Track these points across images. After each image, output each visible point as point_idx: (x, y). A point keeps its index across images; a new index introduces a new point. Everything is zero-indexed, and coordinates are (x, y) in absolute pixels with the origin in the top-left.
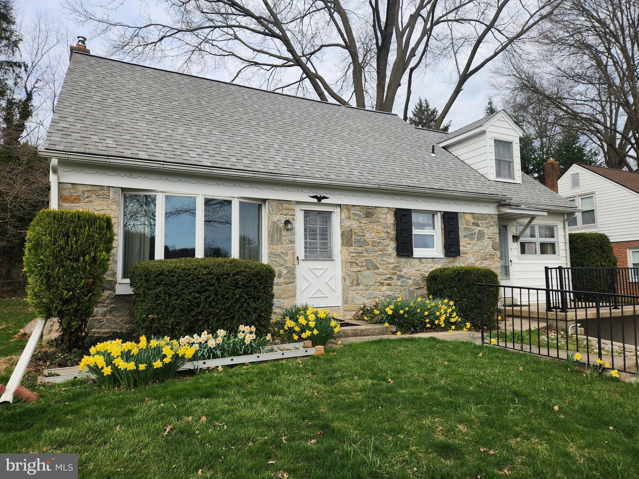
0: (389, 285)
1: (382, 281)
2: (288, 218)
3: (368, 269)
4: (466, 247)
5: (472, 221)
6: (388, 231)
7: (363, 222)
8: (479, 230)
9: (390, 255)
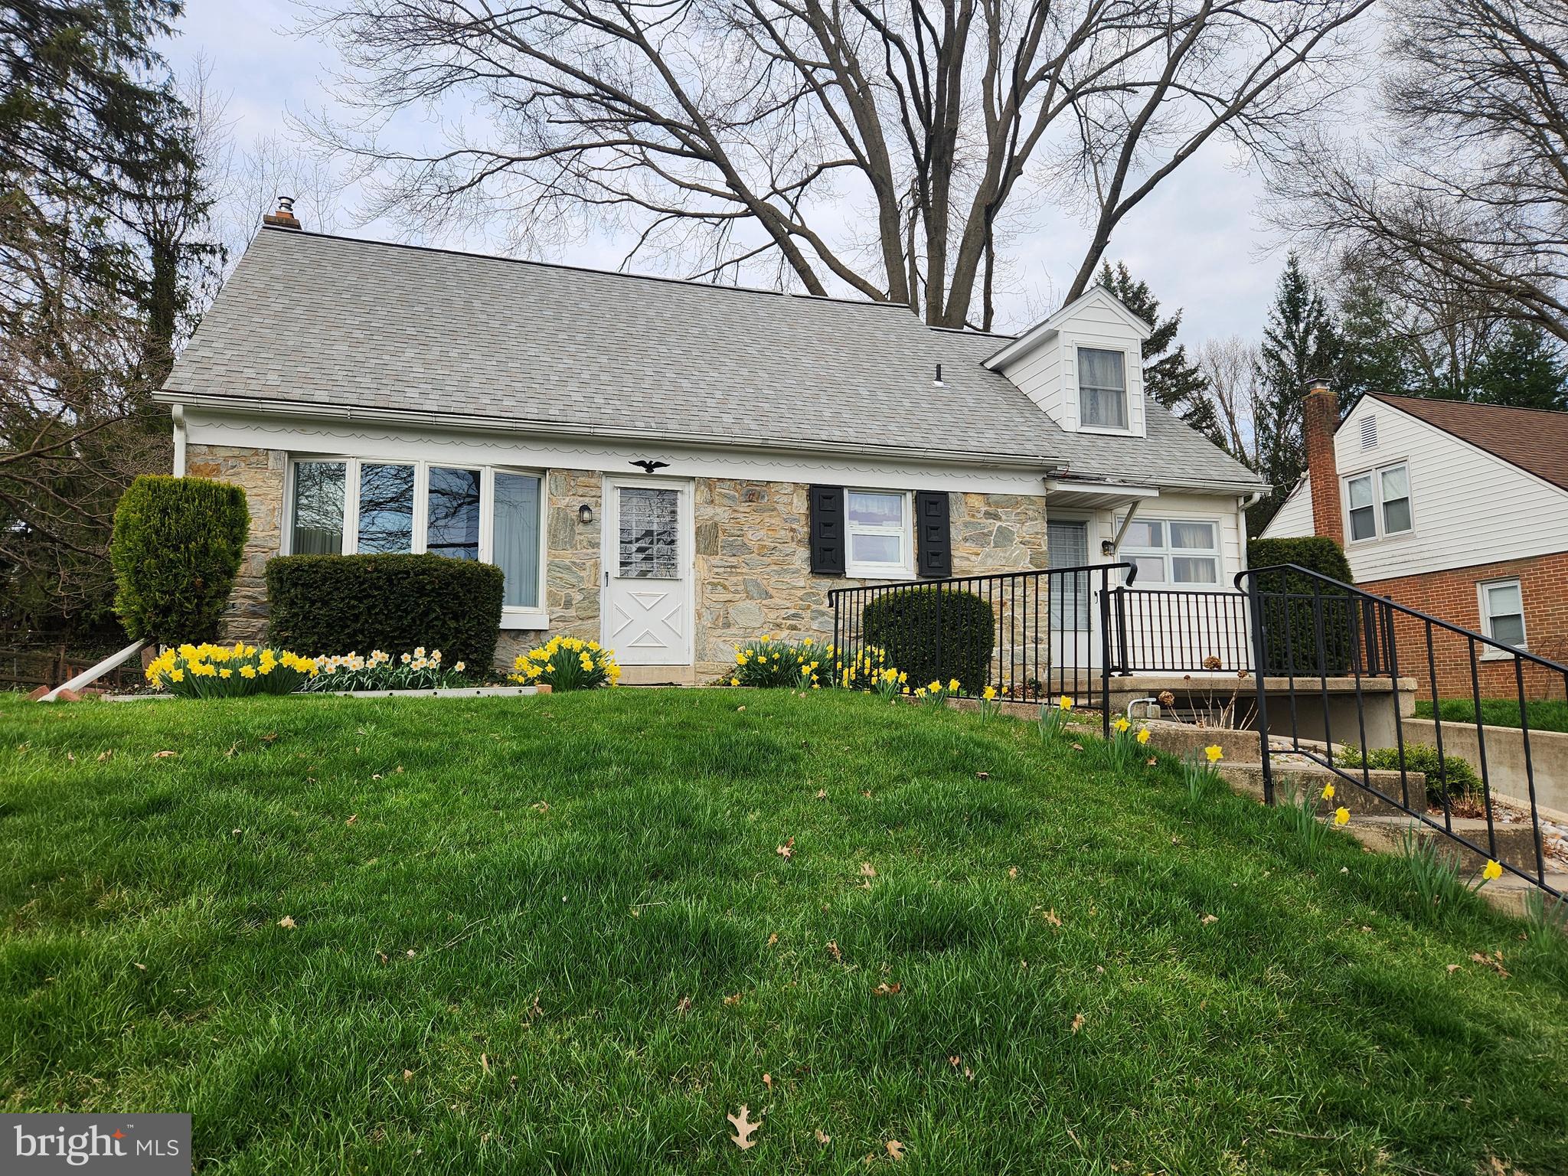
0: (794, 628)
1: (779, 621)
2: (586, 501)
3: (750, 597)
4: (968, 559)
5: (984, 509)
6: (794, 526)
7: (741, 509)
8: (1000, 526)
9: (797, 571)
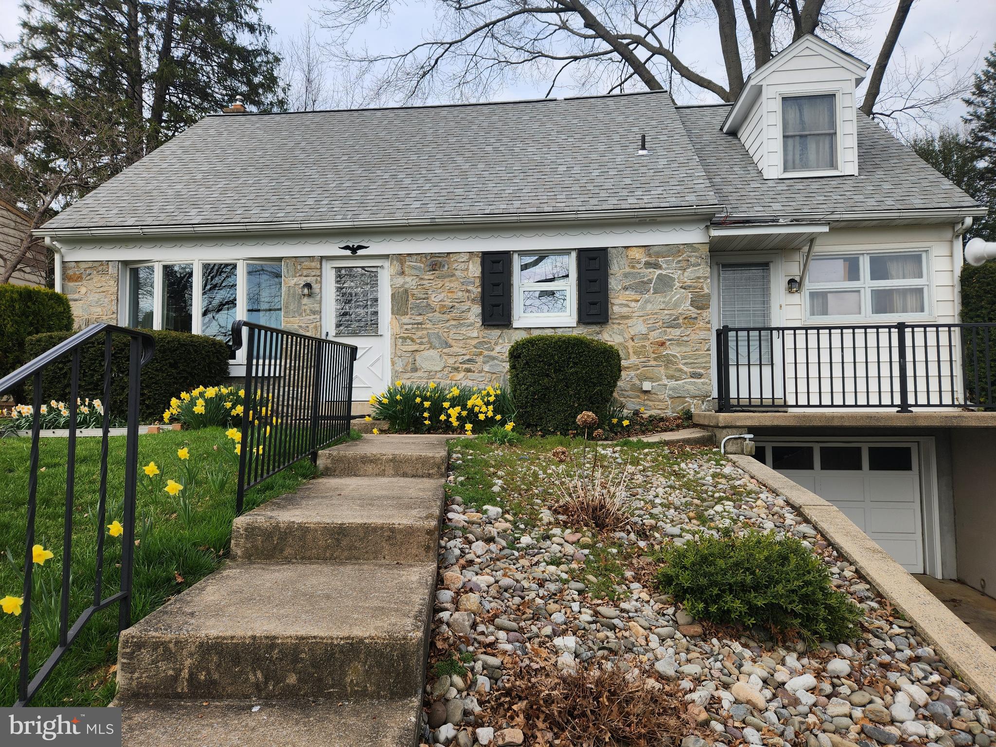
0: (469, 370)
1: (457, 365)
2: (309, 280)
3: (432, 347)
4: (627, 306)
5: (643, 260)
6: (469, 288)
7: (426, 277)
8: (660, 275)
9: (471, 325)
